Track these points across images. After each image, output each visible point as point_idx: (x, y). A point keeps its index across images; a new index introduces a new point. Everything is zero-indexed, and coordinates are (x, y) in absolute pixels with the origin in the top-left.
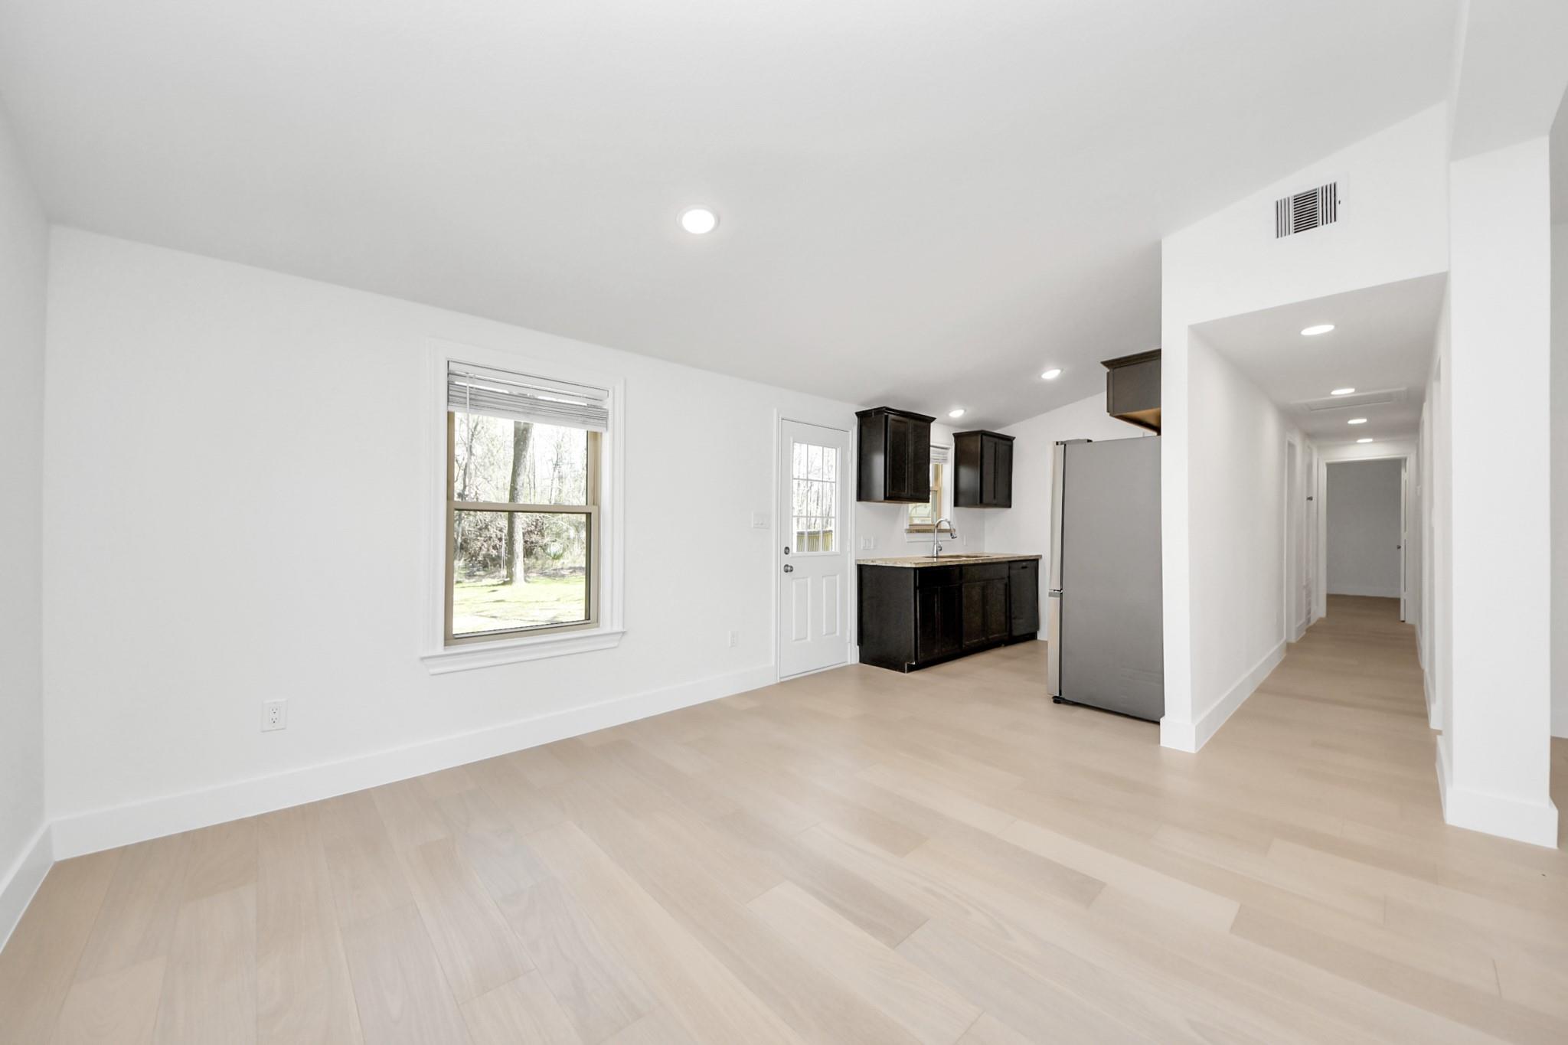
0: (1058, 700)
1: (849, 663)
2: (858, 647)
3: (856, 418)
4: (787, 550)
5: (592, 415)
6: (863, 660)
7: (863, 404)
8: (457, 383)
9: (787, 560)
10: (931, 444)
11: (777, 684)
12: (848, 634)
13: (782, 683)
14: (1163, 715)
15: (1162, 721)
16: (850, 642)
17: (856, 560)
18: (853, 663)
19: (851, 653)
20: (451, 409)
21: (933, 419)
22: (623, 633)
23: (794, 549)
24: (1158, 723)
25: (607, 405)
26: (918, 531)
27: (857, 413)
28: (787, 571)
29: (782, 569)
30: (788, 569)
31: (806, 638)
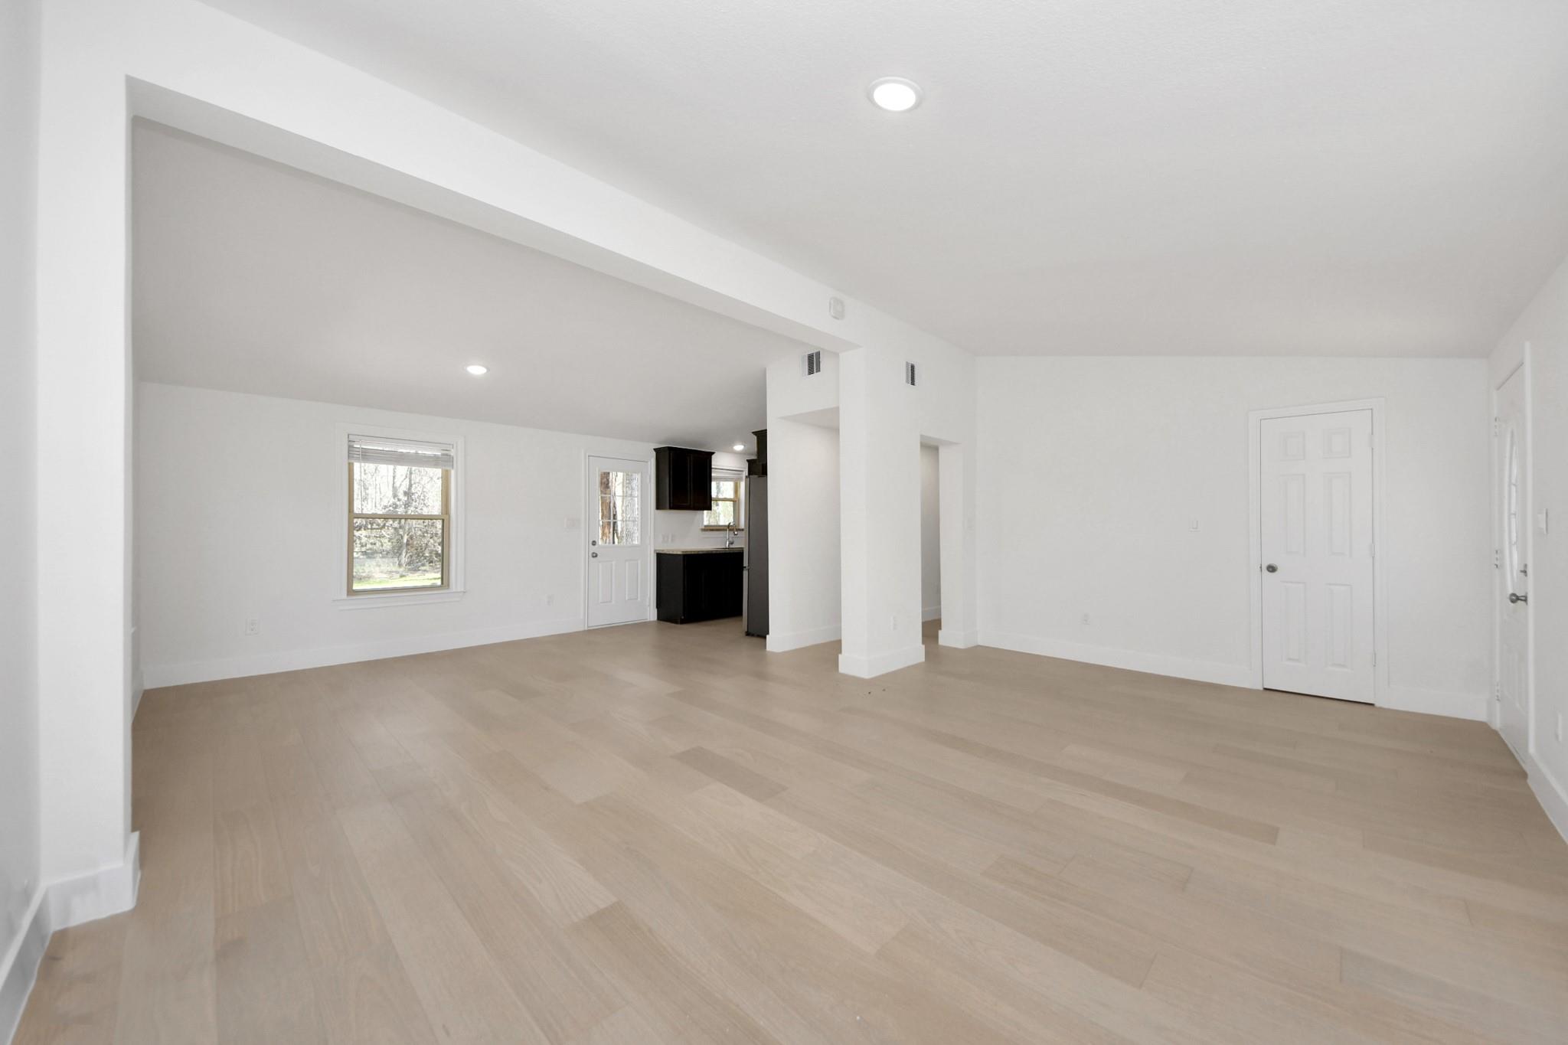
0: (748, 634)
1: (649, 620)
2: (656, 610)
3: (654, 453)
4: (594, 543)
5: (444, 461)
6: (659, 618)
7: (660, 443)
8: (355, 446)
9: (593, 549)
10: (713, 467)
11: (584, 631)
12: (648, 600)
13: (589, 631)
14: (768, 633)
15: (767, 636)
16: (649, 606)
17: (655, 551)
18: (652, 619)
19: (651, 614)
20: (351, 461)
21: (713, 453)
22: (464, 592)
23: (600, 542)
24: (765, 638)
25: (452, 453)
26: (712, 530)
27: (655, 449)
28: (593, 557)
29: (590, 555)
30: (595, 555)
31: (610, 602)
